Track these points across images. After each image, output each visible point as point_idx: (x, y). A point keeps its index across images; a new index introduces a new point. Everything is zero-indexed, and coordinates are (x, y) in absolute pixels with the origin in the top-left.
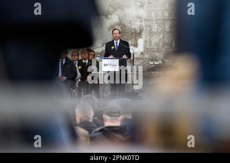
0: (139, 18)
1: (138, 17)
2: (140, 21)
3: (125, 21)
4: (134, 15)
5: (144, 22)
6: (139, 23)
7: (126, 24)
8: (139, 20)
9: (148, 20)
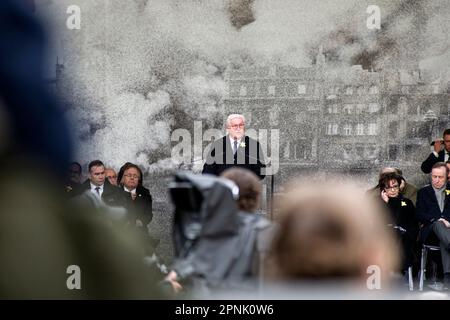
0: (215, 97)
1: (210, 97)
2: (217, 105)
3: (185, 105)
4: (203, 93)
5: (223, 106)
6: (214, 109)
7: (186, 111)
8: (214, 103)
9: (232, 102)
